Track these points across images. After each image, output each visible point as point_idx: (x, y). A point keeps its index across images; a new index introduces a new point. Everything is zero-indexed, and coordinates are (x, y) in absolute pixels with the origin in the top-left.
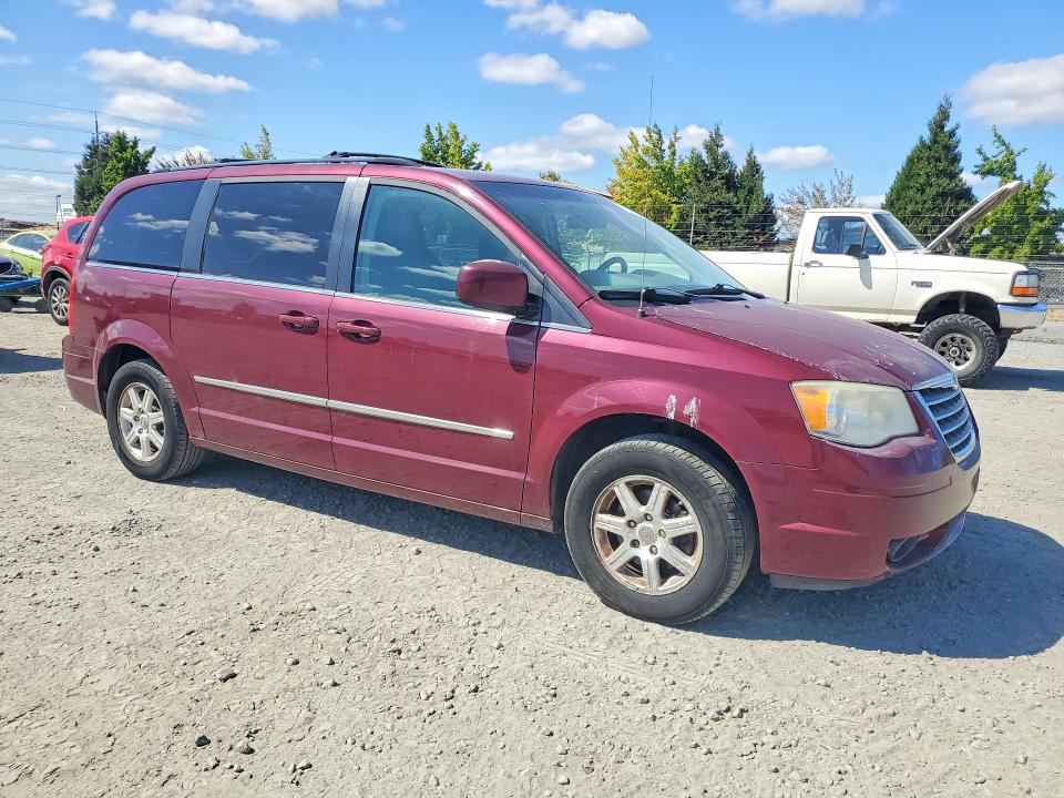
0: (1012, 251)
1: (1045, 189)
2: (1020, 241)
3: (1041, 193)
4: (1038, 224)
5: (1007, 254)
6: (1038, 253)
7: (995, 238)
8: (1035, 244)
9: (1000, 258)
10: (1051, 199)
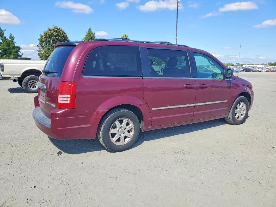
0: (9, 56)
1: (14, 41)
2: (10, 54)
3: (13, 42)
4: (14, 50)
5: (8, 57)
6: (16, 57)
7: (3, 53)
8: (14, 55)
9: (6, 58)
10: (15, 44)
